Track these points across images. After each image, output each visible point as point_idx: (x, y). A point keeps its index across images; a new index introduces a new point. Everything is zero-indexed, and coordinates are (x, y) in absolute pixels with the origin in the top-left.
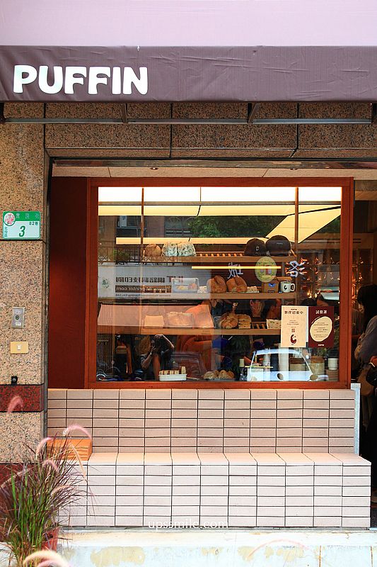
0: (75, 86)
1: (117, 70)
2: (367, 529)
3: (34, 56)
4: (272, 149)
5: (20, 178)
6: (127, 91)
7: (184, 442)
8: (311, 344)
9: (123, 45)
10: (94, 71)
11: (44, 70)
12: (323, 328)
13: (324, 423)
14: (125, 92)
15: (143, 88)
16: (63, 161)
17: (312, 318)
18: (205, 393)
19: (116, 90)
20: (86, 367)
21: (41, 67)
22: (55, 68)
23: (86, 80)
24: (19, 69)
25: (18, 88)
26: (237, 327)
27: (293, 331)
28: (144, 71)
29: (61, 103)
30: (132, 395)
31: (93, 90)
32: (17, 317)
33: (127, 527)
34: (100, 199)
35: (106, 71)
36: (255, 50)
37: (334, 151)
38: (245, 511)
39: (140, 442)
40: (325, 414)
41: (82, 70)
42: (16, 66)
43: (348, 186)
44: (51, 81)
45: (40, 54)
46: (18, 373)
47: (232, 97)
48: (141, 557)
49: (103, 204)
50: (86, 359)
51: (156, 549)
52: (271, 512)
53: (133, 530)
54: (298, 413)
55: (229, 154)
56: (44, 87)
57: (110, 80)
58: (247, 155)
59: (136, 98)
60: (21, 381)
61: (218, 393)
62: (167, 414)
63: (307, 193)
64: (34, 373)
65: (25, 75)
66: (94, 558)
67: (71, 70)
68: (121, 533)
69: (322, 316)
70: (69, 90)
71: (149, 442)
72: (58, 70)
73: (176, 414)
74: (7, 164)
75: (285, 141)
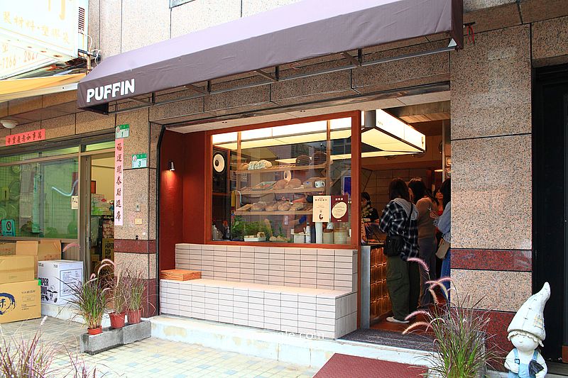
0: (108, 95)
1: (123, 83)
3: (94, 84)
4: (258, 104)
5: (139, 138)
8: (333, 220)
10: (115, 85)
12: (341, 209)
13: (331, 271)
14: (125, 93)
17: (333, 203)
19: (122, 93)
20: (205, 233)
23: (112, 91)
24: (89, 91)
25: (88, 100)
26: (288, 210)
27: (321, 212)
28: (133, 81)
31: (114, 95)
35: (119, 84)
36: (179, 58)
41: (110, 86)
44: (99, 94)
46: (138, 234)
48: (185, 333)
50: (205, 228)
51: (192, 331)
54: (314, 264)
56: (97, 97)
57: (120, 89)
58: (252, 109)
60: (139, 238)
65: (91, 93)
66: (164, 330)
69: (340, 201)
70: (106, 97)
72: (102, 89)
74: (134, 131)
75: (263, 98)
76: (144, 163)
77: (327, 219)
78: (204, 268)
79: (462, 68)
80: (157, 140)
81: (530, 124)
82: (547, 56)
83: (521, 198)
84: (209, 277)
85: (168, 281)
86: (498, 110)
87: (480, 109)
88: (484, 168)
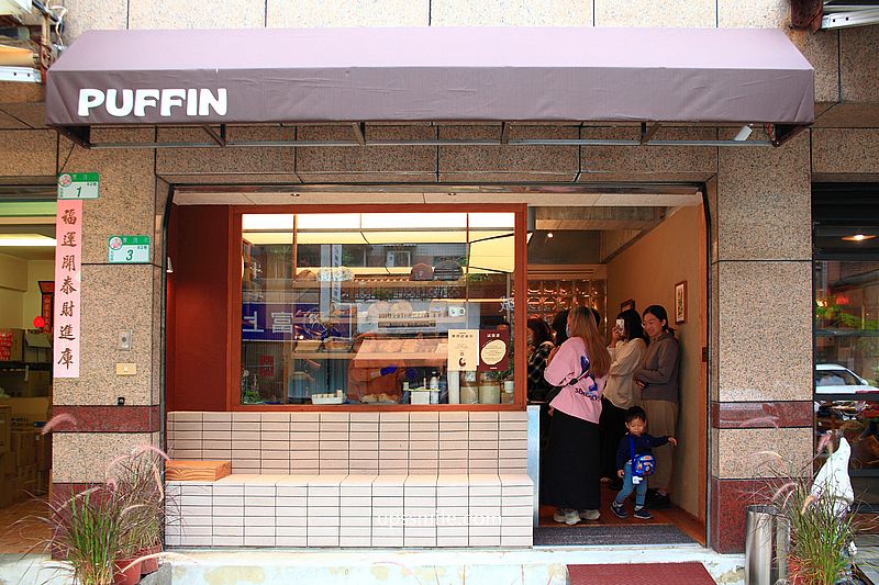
0: (147, 108)
1: (192, 92)
2: (530, 547)
3: (101, 80)
4: (411, 173)
5: (128, 204)
6: (204, 112)
7: (334, 464)
8: (482, 367)
9: (200, 68)
10: (168, 93)
11: (112, 93)
12: (496, 351)
13: (493, 445)
14: (201, 114)
15: (221, 108)
16: (184, 187)
17: (483, 342)
18: (356, 416)
19: (191, 111)
20: (229, 390)
21: (109, 91)
22: (124, 91)
23: (159, 103)
24: (85, 93)
25: (83, 111)
26: (399, 351)
27: (462, 354)
28: (222, 93)
29: (130, 125)
30: (275, 418)
31: (166, 112)
32: (124, 339)
33: (258, 547)
34: (245, 227)
35: (181, 93)
36: (348, 71)
37: (480, 175)
38: (391, 531)
39: (286, 464)
40: (494, 436)
41: (155, 93)
42: (82, 91)
43: (520, 211)
44: (119, 103)
45: (109, 78)
46: (125, 395)
47: (322, 117)
48: (261, 576)
49: (247, 231)
50: (229, 381)
51: (278, 569)
52: (421, 532)
53: (264, 550)
54: (464, 436)
55: (365, 179)
56: (112, 109)
57: (185, 102)
58: (387, 179)
59: (212, 119)
60: (129, 402)
61: (374, 416)
62: (315, 436)
63: (478, 219)
64: (144, 395)
65: (91, 99)
66: (207, 576)
67: (141, 93)
68: (249, 553)
70: (140, 112)
71: (294, 464)
72: (128, 94)
73: (324, 436)
74: (115, 190)
75: (424, 164)
76: (142, 254)
77: (472, 366)
78: (236, 454)
79: (733, 168)
80: (163, 210)
81: (810, 249)
82: (828, 171)
83: (801, 338)
84: (248, 470)
85: (178, 483)
86: (776, 228)
87: (755, 225)
88: (759, 299)
